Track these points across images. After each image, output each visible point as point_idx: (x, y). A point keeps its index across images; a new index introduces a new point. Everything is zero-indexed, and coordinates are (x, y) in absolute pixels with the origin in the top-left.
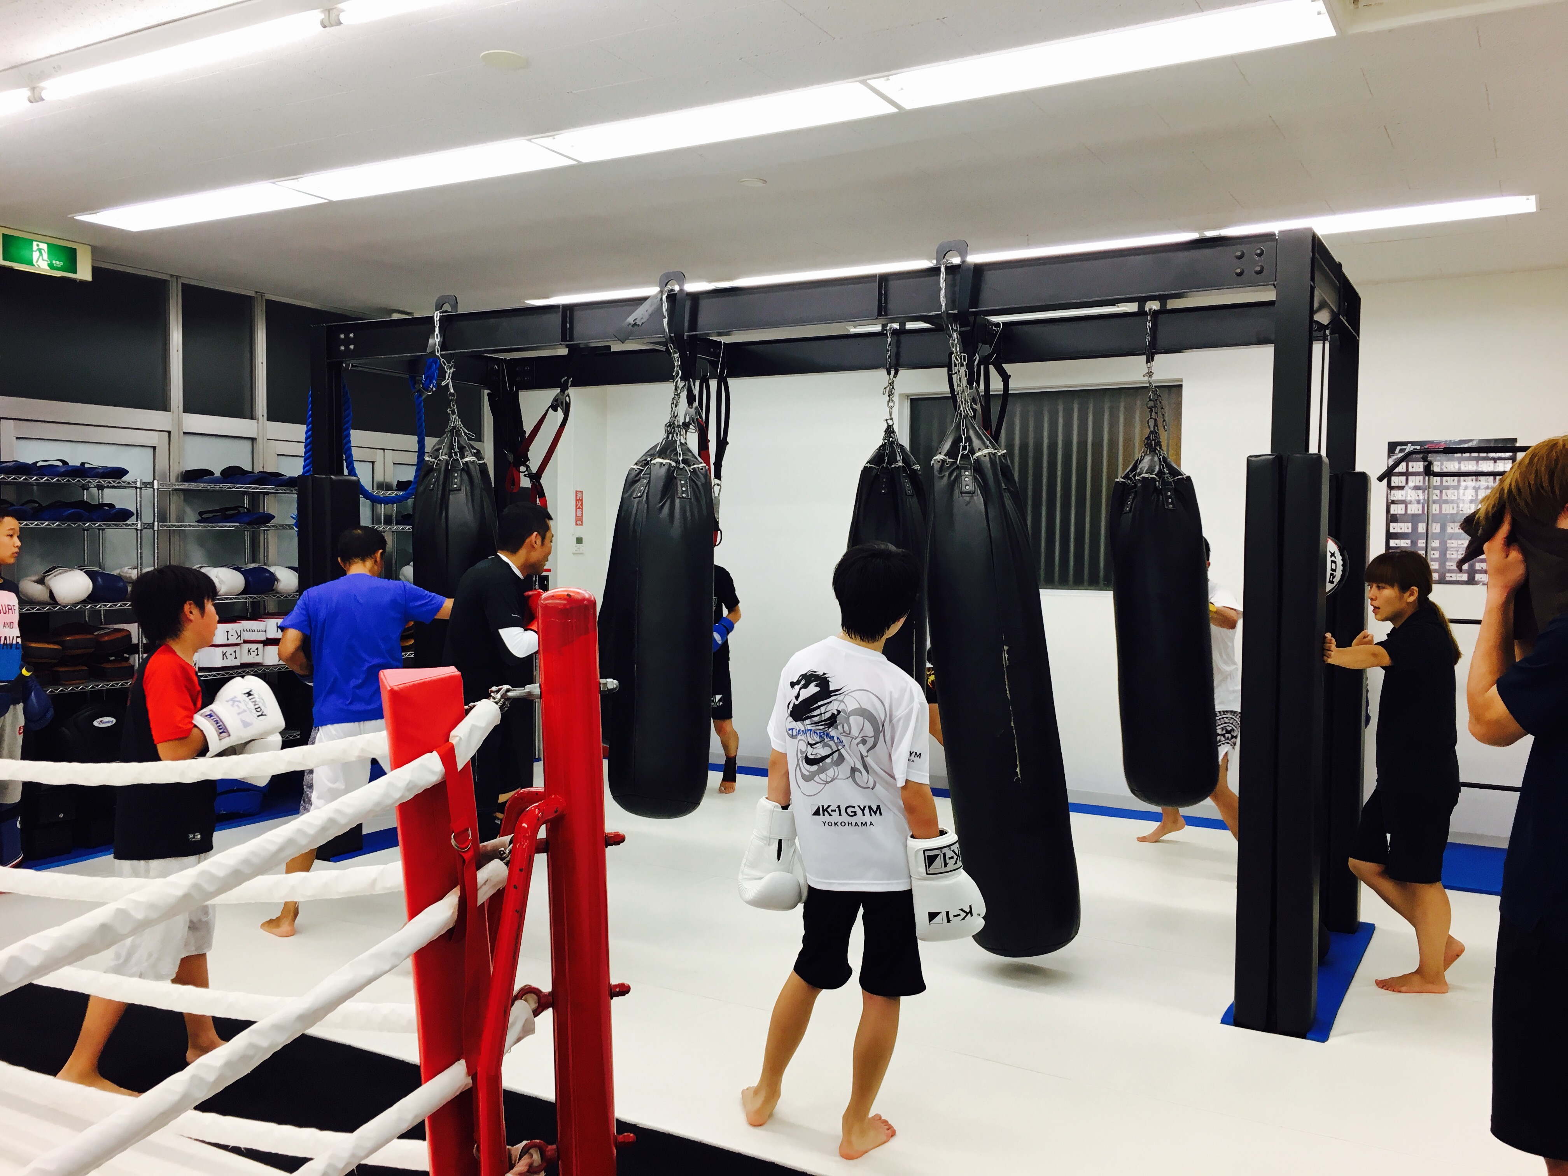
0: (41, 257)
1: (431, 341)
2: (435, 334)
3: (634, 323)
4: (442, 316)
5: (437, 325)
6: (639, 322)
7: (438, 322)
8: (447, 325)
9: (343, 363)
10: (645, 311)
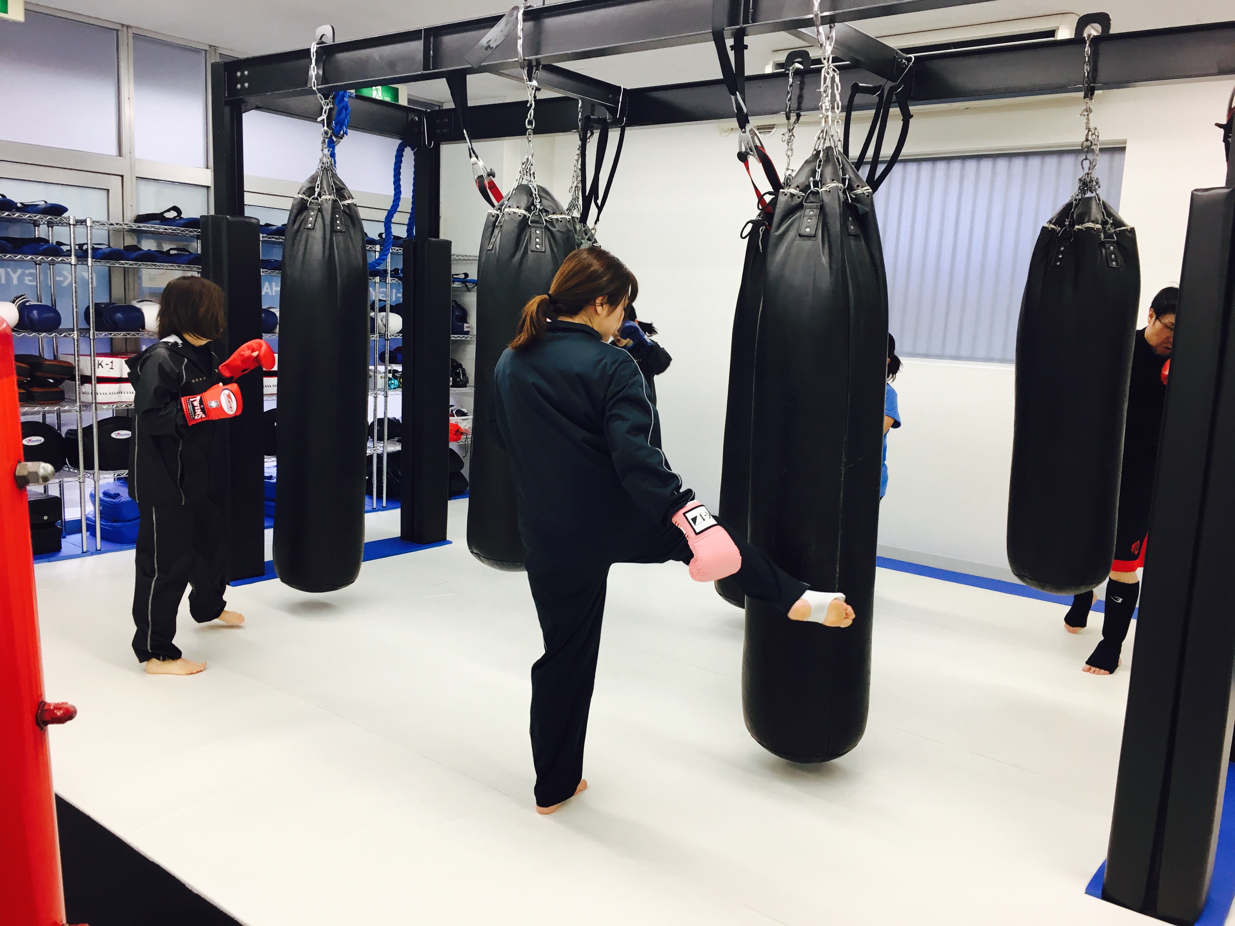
1: (309, 76)
2: (312, 66)
3: (487, 45)
4: (319, 47)
5: (313, 56)
6: (493, 45)
7: (315, 53)
8: (325, 58)
9: (241, 101)
10: (500, 31)
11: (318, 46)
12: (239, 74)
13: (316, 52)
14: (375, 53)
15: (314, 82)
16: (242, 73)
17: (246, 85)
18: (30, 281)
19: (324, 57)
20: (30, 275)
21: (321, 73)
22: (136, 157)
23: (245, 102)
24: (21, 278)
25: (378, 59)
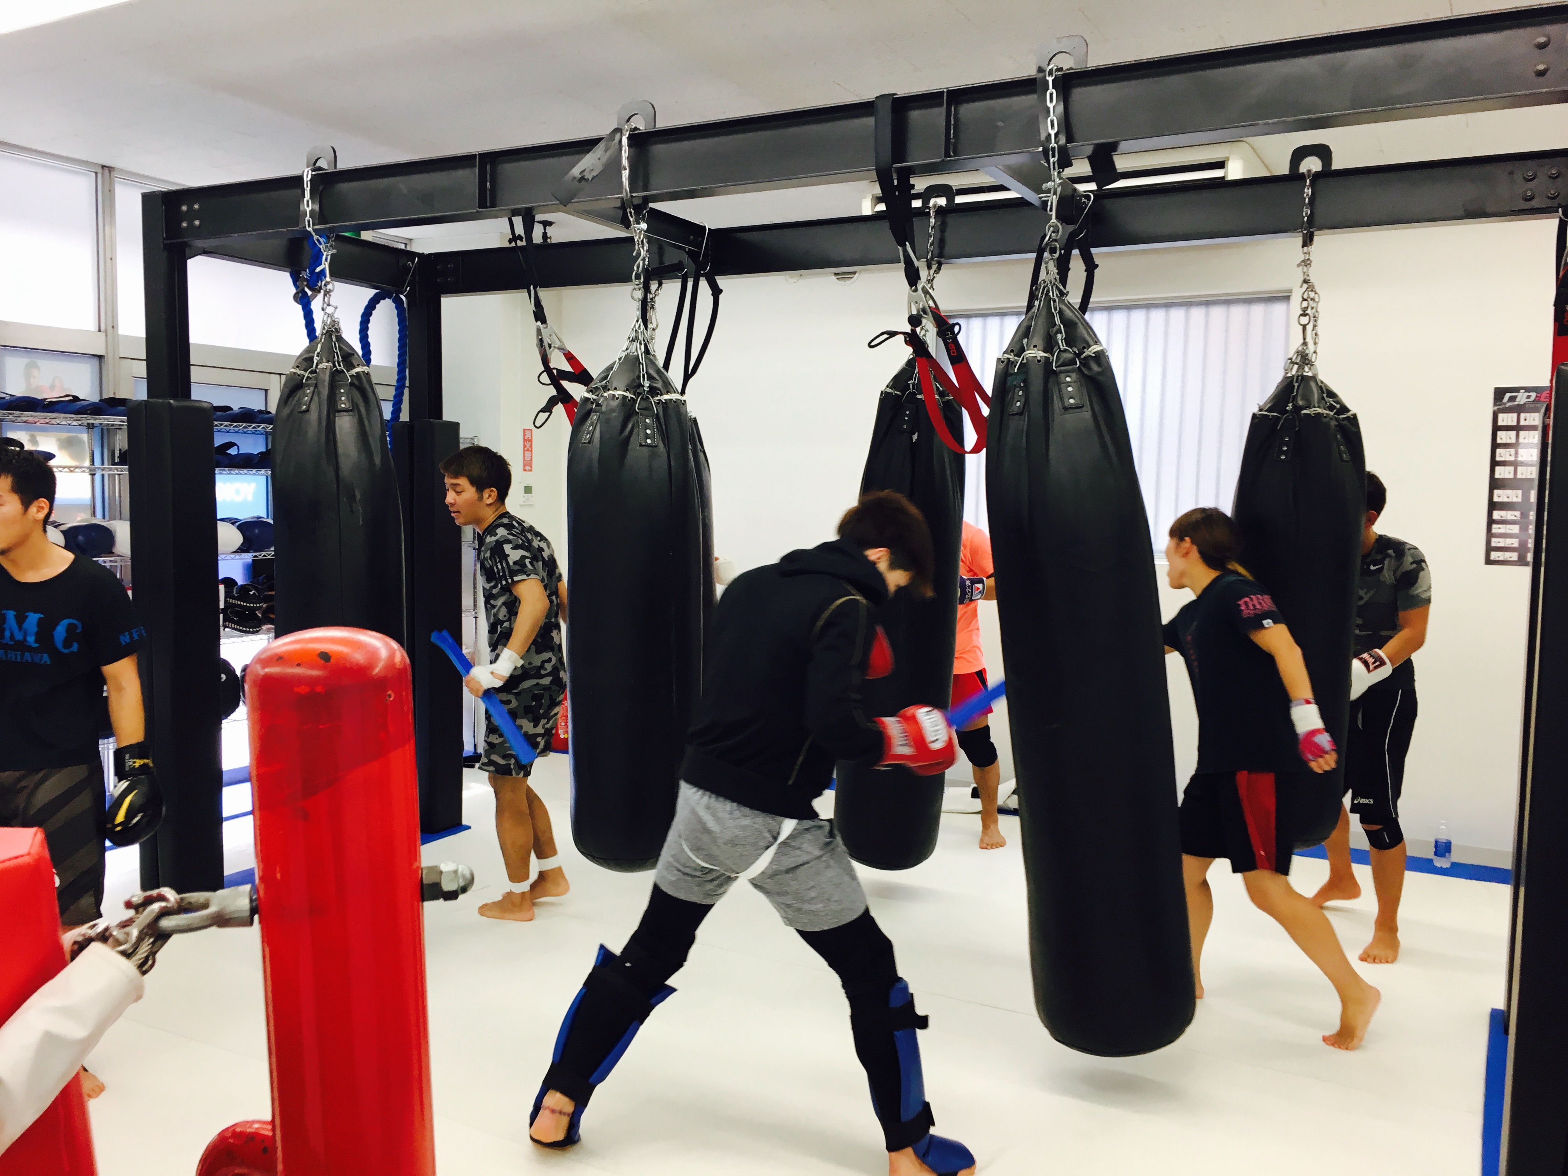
2: (305, 200)
3: (580, 176)
4: (315, 175)
5: (307, 187)
6: (589, 176)
7: (309, 183)
8: (323, 189)
9: (186, 245)
10: (597, 158)
11: (313, 173)
12: (184, 208)
13: (311, 180)
14: (402, 183)
15: (309, 222)
16: (190, 208)
17: (197, 223)
19: (321, 189)
21: (317, 207)
23: (190, 246)
25: (405, 191)
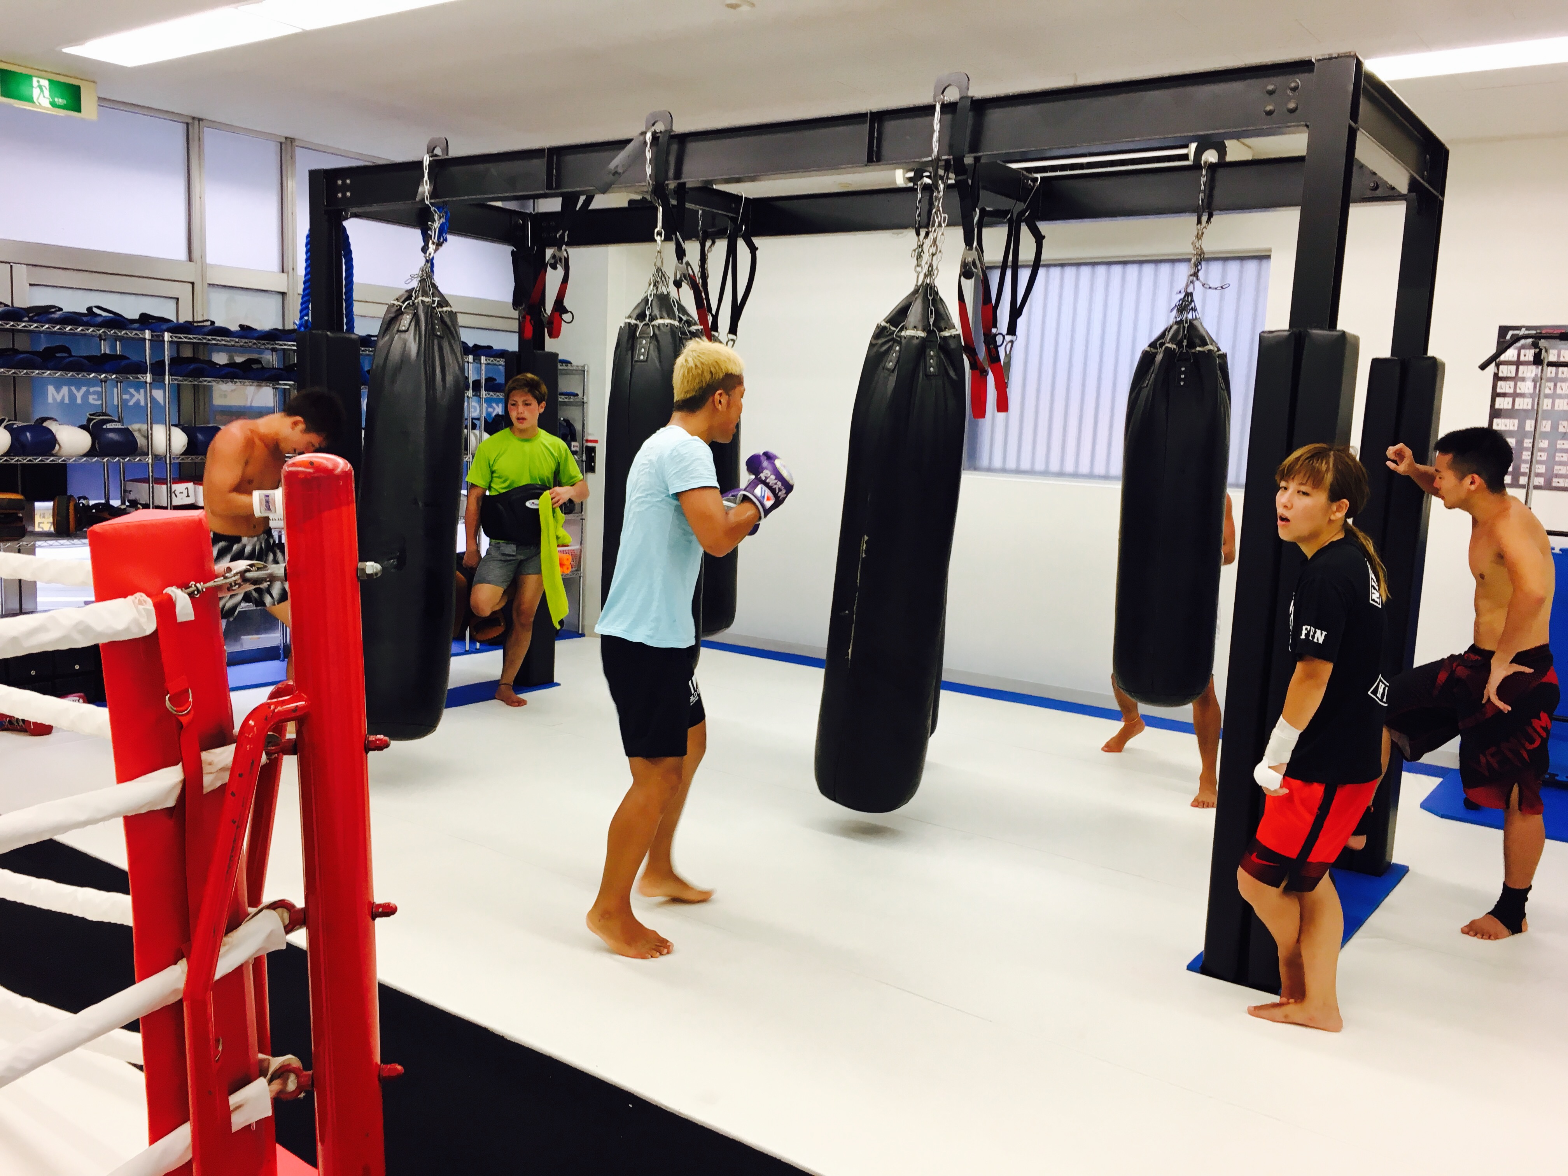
0: (42, 94)
1: (420, 189)
2: (425, 179)
3: (615, 169)
5: (426, 170)
6: (620, 170)
7: (427, 167)
8: (438, 171)
9: (341, 210)
10: (627, 155)
11: (431, 159)
12: (339, 183)
13: (429, 165)
15: (427, 197)
16: (344, 182)
18: (94, 399)
20: (94, 393)
21: (433, 186)
22: (207, 262)
23: (345, 211)
24: (85, 397)
25: (496, 175)
